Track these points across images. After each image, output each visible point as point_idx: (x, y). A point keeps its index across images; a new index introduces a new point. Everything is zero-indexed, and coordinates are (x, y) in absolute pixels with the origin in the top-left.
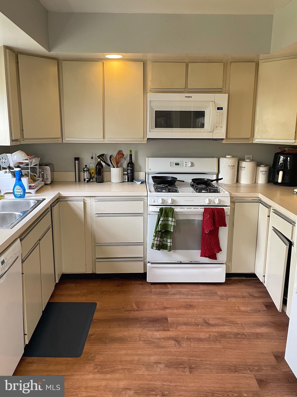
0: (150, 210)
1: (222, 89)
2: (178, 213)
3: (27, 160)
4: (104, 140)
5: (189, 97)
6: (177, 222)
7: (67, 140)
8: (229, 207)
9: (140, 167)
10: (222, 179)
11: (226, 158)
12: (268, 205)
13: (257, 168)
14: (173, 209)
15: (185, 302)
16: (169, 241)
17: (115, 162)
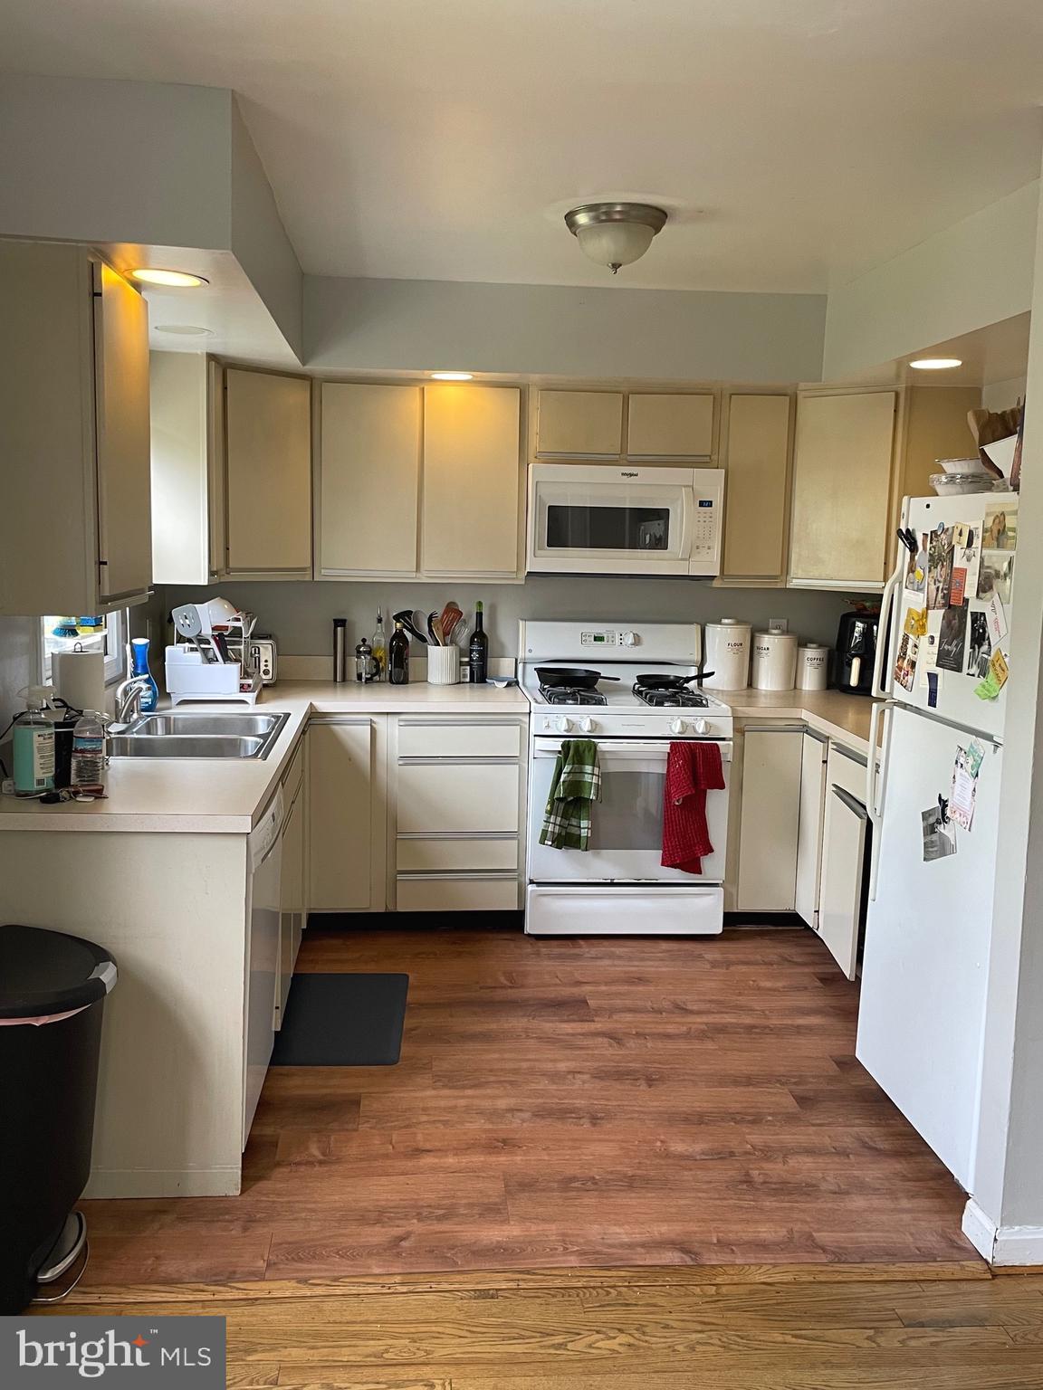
0: (537, 748)
1: (710, 456)
2: (607, 756)
3: (238, 620)
4: (418, 575)
5: (631, 475)
6: (604, 776)
7: (323, 574)
8: (731, 743)
9: (502, 646)
10: (712, 673)
11: (721, 624)
12: (822, 735)
13: (798, 650)
14: (595, 745)
15: (626, 973)
16: (584, 823)
17: (441, 633)
